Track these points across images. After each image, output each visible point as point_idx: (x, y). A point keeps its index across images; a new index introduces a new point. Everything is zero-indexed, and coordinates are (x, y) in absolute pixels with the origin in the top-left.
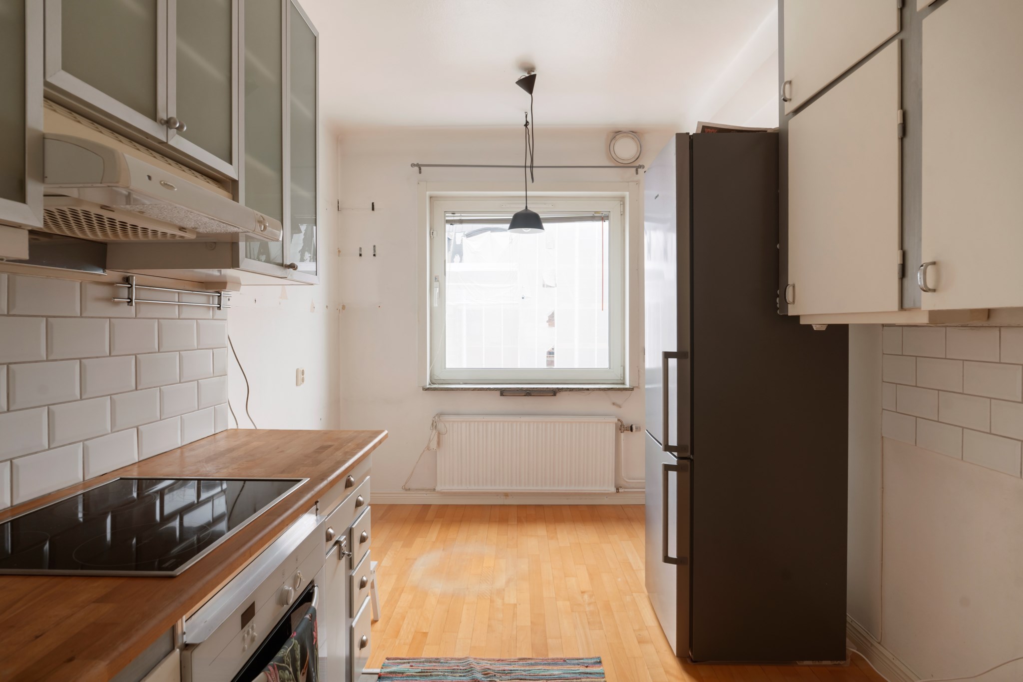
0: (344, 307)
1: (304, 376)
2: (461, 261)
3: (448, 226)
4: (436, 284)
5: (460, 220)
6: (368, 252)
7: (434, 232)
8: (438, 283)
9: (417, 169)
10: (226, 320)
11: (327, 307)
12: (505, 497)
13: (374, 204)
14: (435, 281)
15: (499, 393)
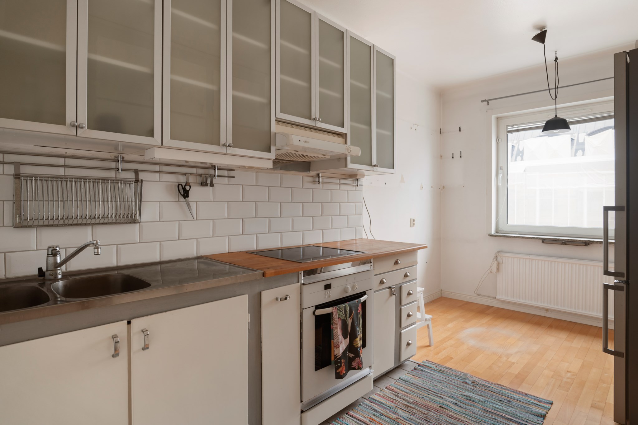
0: (444, 187)
1: (415, 222)
3: (509, 134)
4: (500, 171)
5: (517, 129)
6: (457, 155)
7: (499, 139)
8: (502, 171)
9: (486, 103)
10: (362, 191)
11: (432, 187)
12: (545, 312)
13: (461, 128)
14: (500, 170)
15: (541, 241)
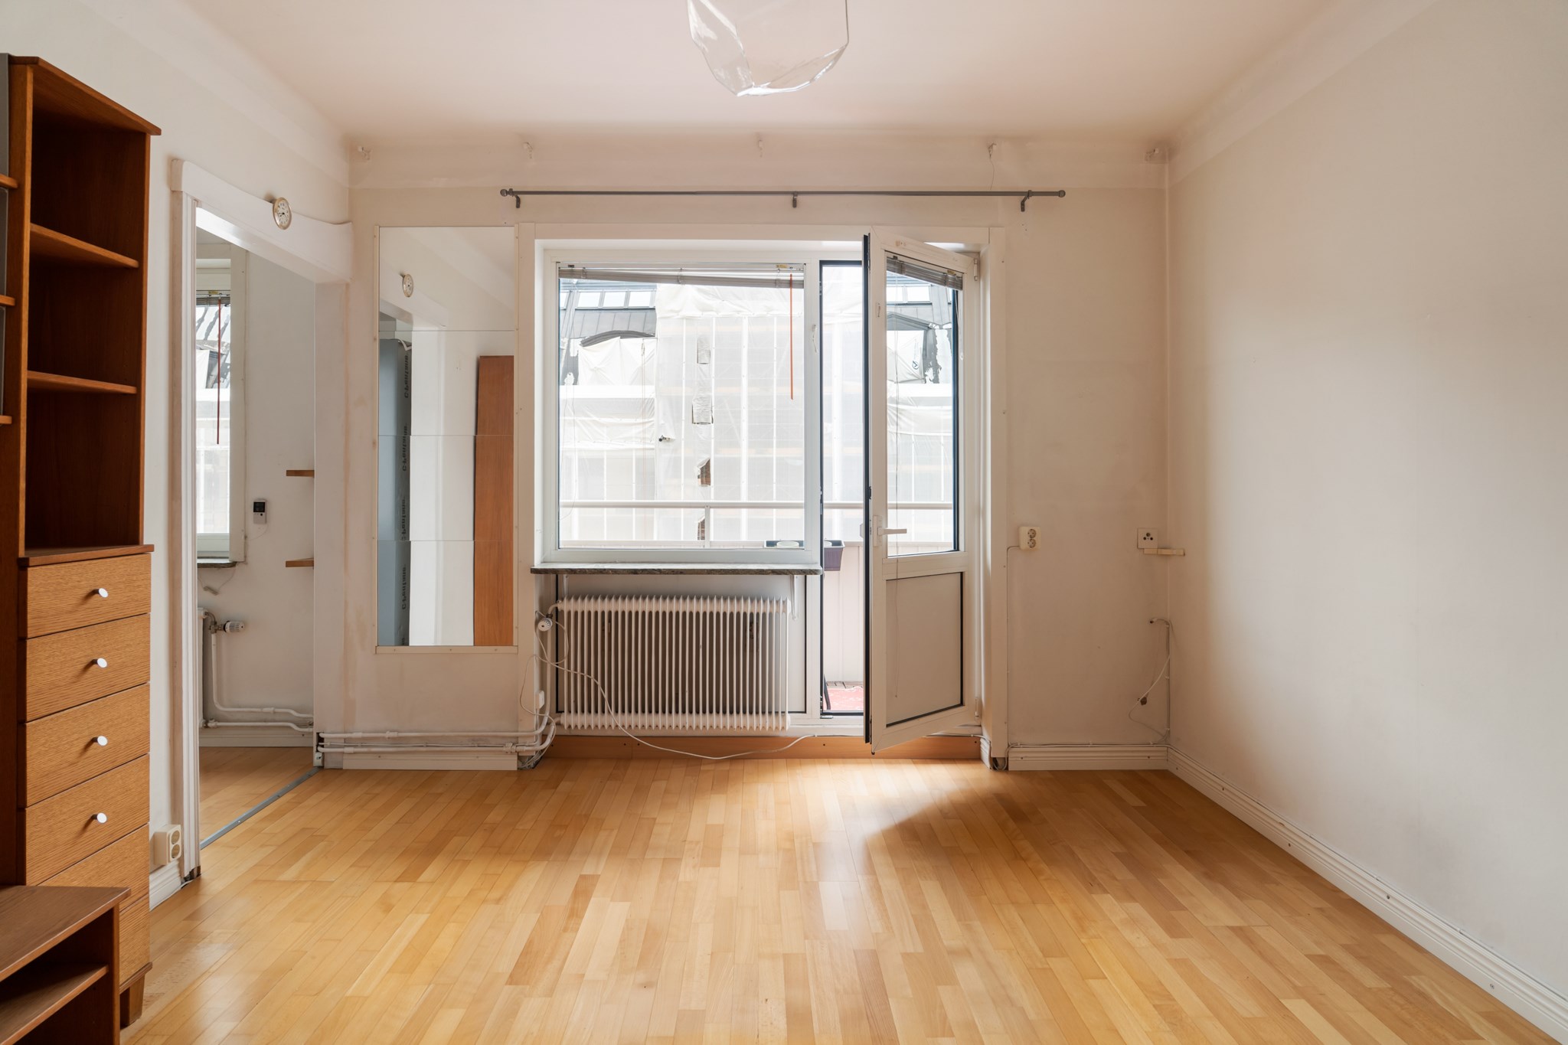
2: (575, 383)
